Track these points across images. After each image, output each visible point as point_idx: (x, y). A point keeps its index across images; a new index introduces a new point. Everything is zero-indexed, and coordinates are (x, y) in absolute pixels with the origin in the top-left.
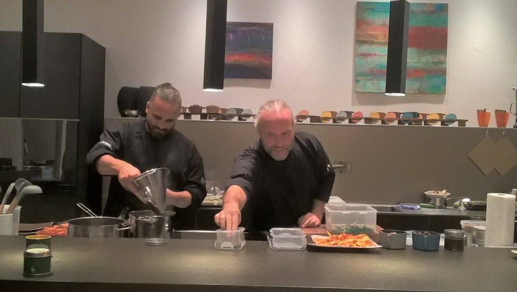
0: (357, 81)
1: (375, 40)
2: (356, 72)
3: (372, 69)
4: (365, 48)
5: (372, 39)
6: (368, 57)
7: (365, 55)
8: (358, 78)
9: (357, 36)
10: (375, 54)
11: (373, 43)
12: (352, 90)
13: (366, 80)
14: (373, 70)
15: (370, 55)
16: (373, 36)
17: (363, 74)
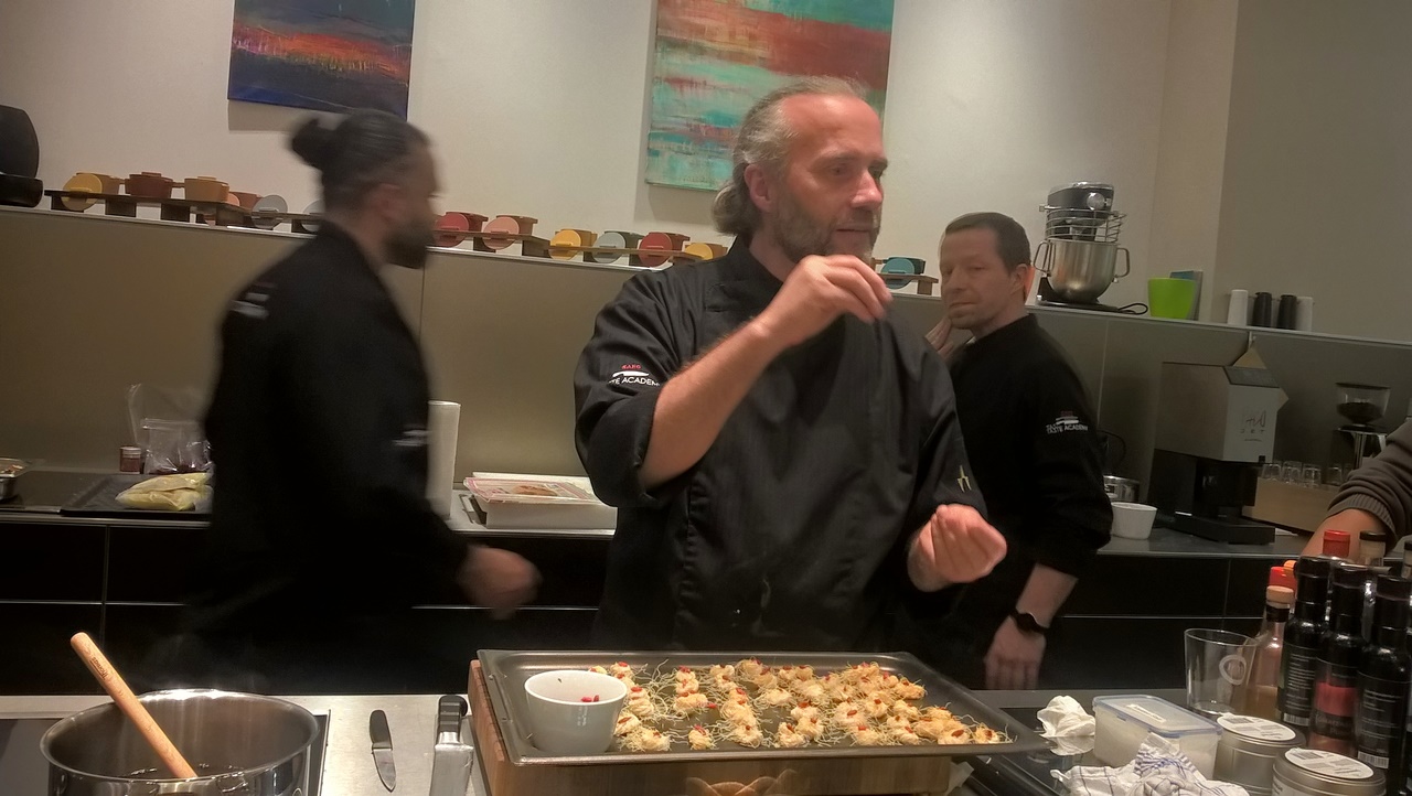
0: (652, 153)
1: (708, 44)
2: (652, 128)
3: (694, 123)
4: (678, 63)
5: (699, 41)
6: (687, 90)
7: (678, 82)
8: (658, 145)
9: (659, 24)
10: (705, 83)
11: (701, 51)
12: (639, 178)
13: (676, 152)
14: (698, 127)
15: (691, 83)
16: (701, 31)
17: (669, 135)
